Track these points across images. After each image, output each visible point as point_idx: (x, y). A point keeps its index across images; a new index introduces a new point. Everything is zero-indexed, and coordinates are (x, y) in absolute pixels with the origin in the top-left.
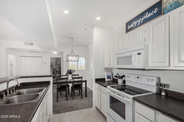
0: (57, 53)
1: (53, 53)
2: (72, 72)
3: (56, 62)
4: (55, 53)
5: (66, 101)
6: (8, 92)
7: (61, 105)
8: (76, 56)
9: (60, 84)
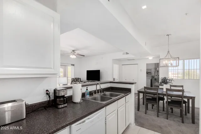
0: (153, 58)
1: (148, 58)
2: (168, 81)
3: (156, 69)
4: (151, 58)
5: (157, 117)
6: (97, 91)
7: (148, 119)
8: (175, 59)
9: (153, 95)
